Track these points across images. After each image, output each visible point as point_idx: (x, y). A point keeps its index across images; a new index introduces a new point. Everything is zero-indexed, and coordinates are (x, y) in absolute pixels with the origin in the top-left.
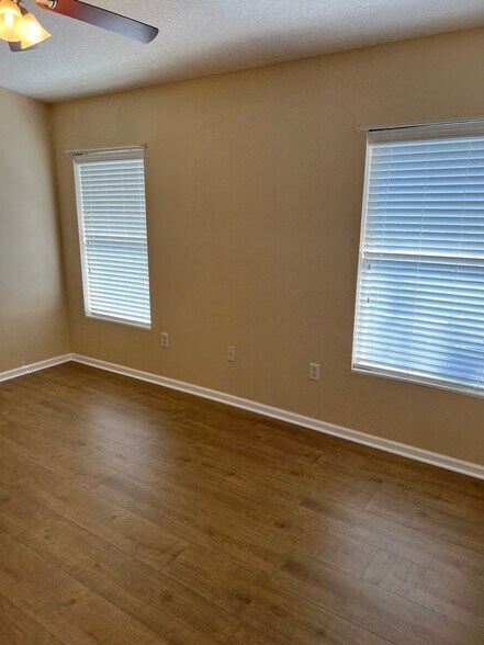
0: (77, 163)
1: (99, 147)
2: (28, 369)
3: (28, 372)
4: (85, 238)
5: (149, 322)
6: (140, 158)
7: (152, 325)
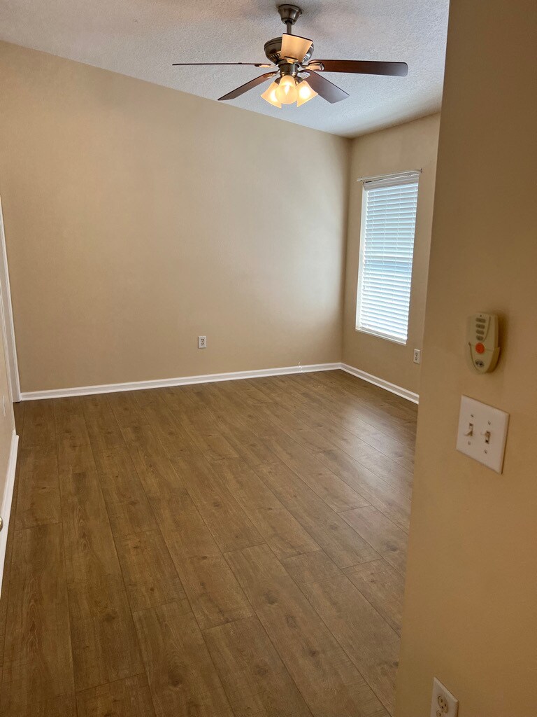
0: (366, 189)
1: (384, 174)
2: (303, 369)
3: (302, 372)
4: (365, 258)
5: (406, 338)
6: (416, 182)
7: (407, 341)
